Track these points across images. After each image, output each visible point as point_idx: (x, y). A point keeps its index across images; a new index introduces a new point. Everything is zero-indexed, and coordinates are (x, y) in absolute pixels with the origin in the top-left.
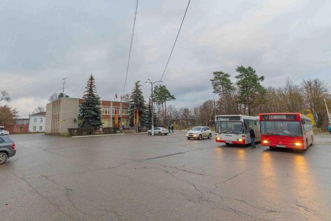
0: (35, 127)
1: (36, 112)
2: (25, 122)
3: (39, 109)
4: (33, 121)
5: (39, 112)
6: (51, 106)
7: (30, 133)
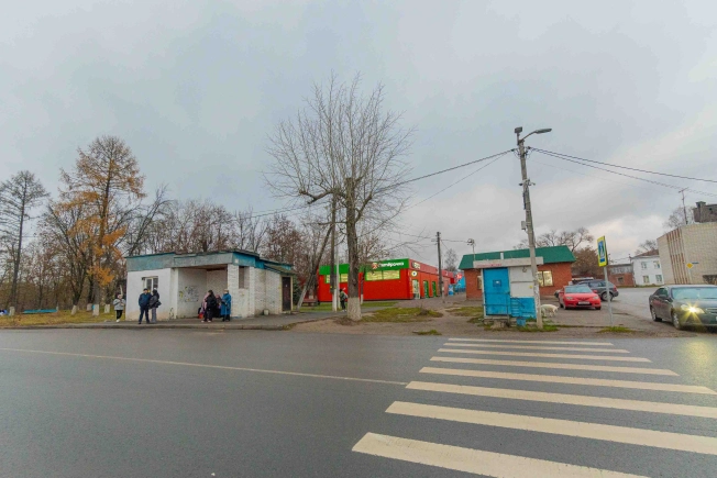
0: (646, 277)
1: (644, 251)
2: (626, 270)
3: (649, 243)
4: (640, 268)
5: (650, 250)
6: (665, 240)
7: (637, 286)
